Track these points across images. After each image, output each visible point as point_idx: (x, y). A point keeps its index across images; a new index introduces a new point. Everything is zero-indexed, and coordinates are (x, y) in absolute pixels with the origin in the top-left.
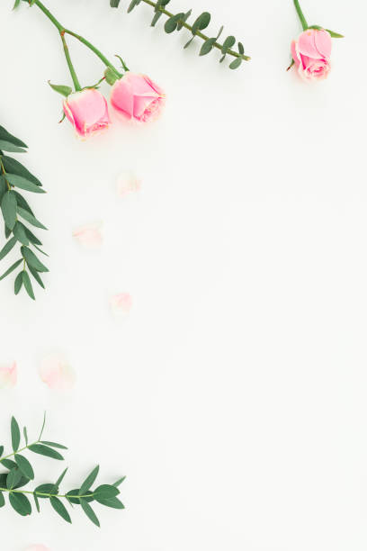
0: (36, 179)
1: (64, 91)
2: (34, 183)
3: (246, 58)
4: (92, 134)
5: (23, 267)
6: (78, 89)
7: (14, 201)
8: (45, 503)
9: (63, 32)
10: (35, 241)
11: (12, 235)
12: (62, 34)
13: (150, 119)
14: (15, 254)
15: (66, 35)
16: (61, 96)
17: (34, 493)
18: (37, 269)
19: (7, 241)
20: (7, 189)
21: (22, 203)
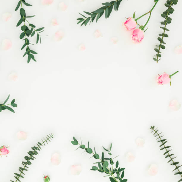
0: (109, 16)
1: (134, 17)
2: (108, 16)
3: (157, 62)
4: (125, 27)
5: (85, 19)
6: (136, 20)
7: (101, 12)
8: (24, 42)
9: (150, 12)
10: (93, 20)
11: (92, 14)
12: (149, 12)
13: (133, 41)
14: (88, 16)
15: (150, 13)
16: (132, 16)
17: (26, 38)
18: (85, 23)
19: (90, 13)
20: (104, 9)
21: (101, 14)
